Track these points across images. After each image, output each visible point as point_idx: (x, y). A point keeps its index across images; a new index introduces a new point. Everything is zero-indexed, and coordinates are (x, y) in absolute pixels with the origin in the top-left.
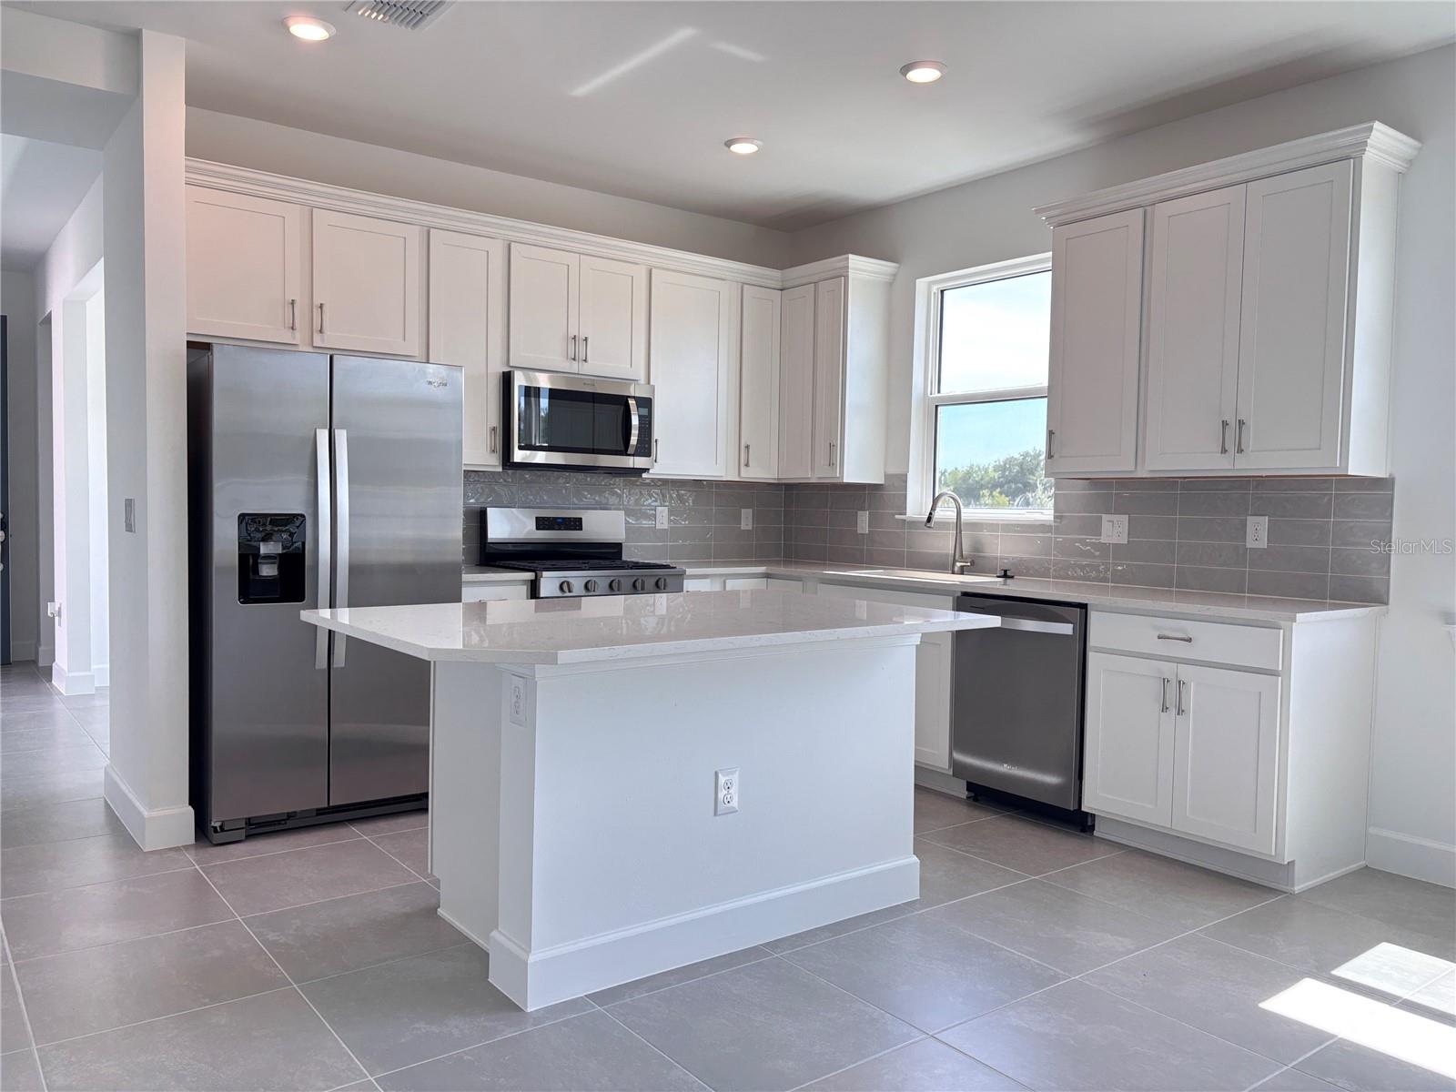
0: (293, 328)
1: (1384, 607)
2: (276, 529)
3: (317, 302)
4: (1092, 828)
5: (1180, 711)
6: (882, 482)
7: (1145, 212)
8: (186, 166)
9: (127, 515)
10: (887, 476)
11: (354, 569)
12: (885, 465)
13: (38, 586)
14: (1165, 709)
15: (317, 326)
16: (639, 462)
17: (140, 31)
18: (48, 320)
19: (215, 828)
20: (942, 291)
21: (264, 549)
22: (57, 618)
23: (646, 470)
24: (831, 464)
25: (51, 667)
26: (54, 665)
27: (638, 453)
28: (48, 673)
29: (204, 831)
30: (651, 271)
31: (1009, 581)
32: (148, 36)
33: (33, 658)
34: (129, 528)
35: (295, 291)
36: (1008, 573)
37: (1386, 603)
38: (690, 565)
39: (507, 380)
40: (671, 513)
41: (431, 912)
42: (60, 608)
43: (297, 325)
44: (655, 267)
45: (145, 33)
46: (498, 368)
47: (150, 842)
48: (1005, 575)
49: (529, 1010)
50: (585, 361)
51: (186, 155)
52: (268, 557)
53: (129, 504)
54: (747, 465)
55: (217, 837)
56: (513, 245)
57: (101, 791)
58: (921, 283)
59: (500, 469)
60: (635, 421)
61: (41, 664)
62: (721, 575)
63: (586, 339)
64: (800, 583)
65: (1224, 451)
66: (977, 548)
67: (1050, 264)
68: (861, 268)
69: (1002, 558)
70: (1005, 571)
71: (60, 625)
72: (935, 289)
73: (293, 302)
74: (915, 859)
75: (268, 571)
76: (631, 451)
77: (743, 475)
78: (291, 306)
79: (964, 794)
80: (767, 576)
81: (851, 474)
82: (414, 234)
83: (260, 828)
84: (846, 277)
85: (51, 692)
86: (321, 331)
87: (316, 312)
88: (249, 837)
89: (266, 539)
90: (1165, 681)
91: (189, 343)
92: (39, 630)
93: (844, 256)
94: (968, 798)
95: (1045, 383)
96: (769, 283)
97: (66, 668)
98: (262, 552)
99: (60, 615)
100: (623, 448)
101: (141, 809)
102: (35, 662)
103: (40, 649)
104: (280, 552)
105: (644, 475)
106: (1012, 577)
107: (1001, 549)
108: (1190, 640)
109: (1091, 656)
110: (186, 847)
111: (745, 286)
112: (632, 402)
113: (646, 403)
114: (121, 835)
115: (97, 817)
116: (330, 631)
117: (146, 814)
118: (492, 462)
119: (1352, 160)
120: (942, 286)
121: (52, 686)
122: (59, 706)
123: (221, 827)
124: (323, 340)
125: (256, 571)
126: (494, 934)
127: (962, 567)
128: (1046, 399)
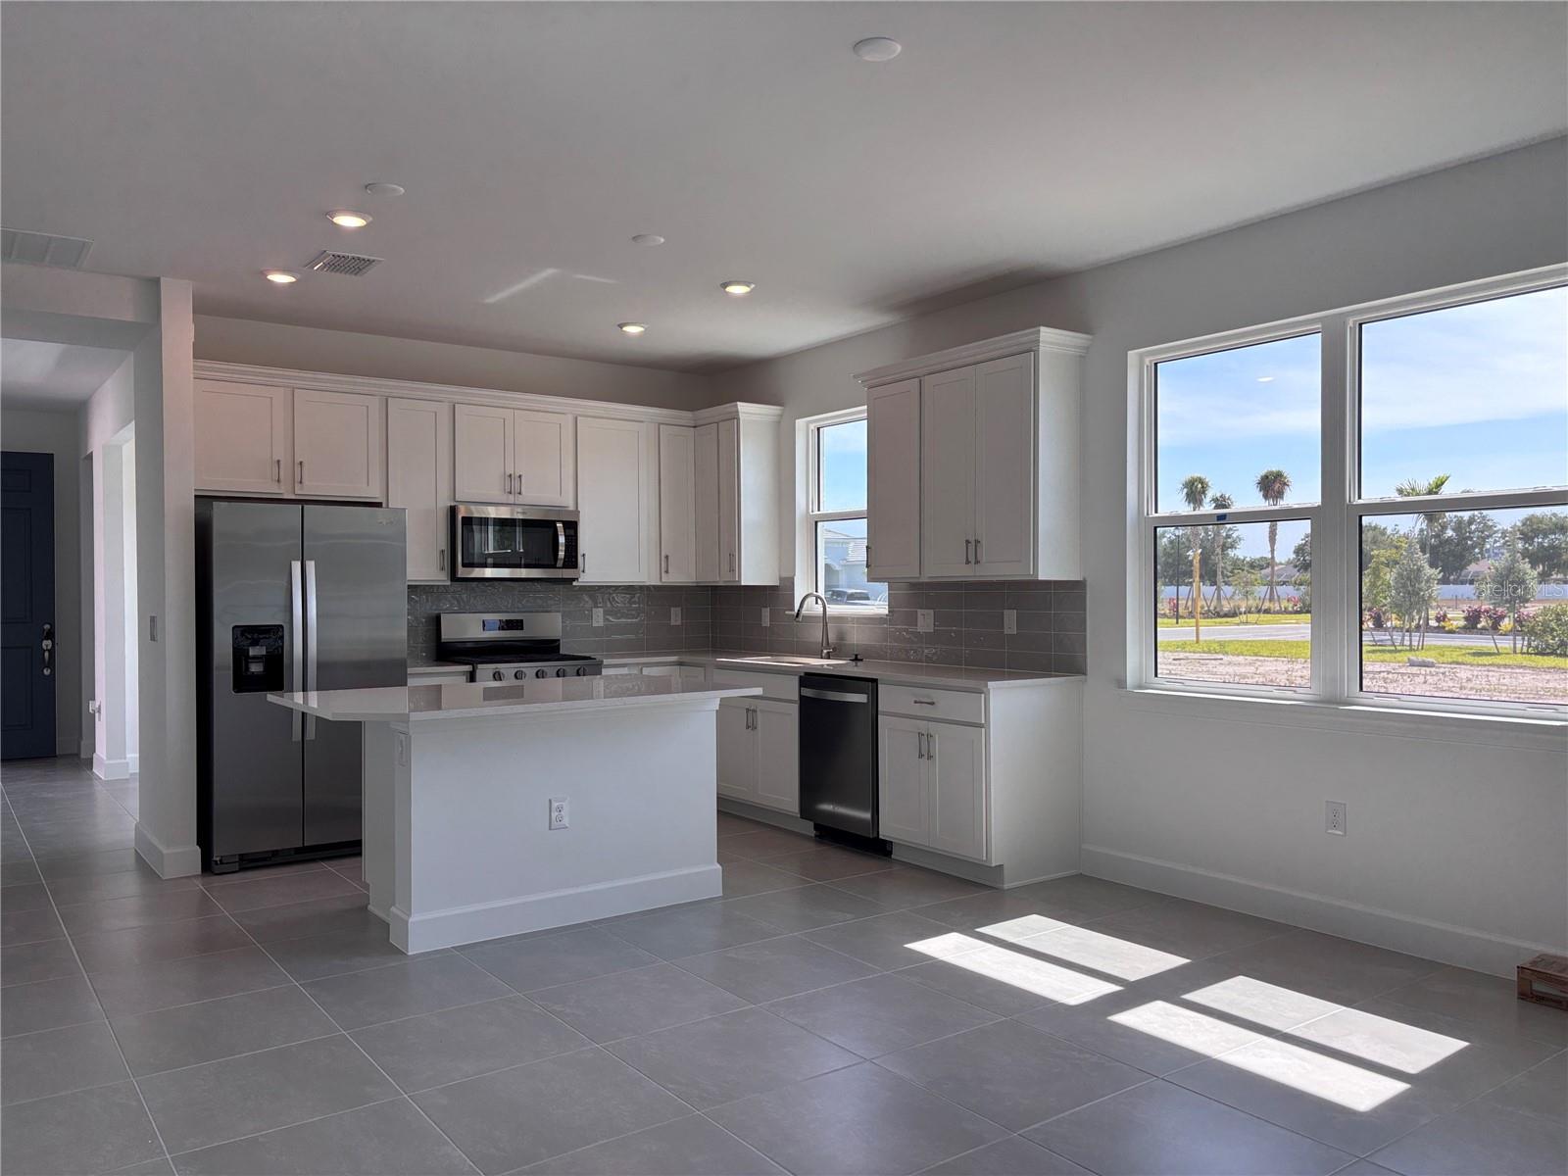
0: (278, 481)
1: (1083, 677)
2: (261, 636)
3: (297, 460)
4: (891, 853)
5: (930, 757)
6: (778, 584)
7: (920, 381)
8: (194, 366)
9: (151, 629)
10: (781, 579)
11: (320, 666)
12: (780, 571)
13: (81, 685)
14: (921, 756)
15: (298, 479)
16: (567, 573)
17: (159, 279)
18: (90, 457)
19: (216, 861)
20: (818, 429)
21: (253, 652)
22: (97, 715)
23: (574, 580)
24: (732, 570)
25: (92, 759)
26: (94, 755)
27: (566, 566)
28: (89, 763)
29: (208, 866)
30: (576, 418)
31: (859, 663)
32: (165, 283)
33: (76, 752)
34: (153, 638)
35: (280, 453)
36: (859, 657)
37: (1085, 674)
38: (608, 657)
39: (453, 511)
40: (606, 613)
41: (364, 909)
42: (100, 706)
43: (282, 477)
44: (580, 416)
45: (162, 279)
46: (445, 502)
47: (169, 872)
48: (856, 659)
49: (410, 954)
50: (520, 493)
51: (194, 357)
52: (256, 658)
53: (153, 619)
54: (667, 572)
55: (216, 869)
56: (457, 406)
57: (133, 844)
58: (800, 423)
59: (449, 583)
60: (562, 540)
61: (83, 756)
62: (638, 664)
63: (520, 476)
64: (702, 669)
65: (968, 562)
66: (841, 637)
67: (866, 415)
68: (749, 413)
69: (857, 645)
70: (856, 655)
71: (100, 720)
72: (812, 427)
73: (279, 461)
74: (719, 866)
75: (256, 668)
76: (560, 563)
77: (663, 580)
78: (276, 465)
79: (812, 833)
80: (680, 664)
81: (748, 578)
82: (375, 404)
83: (249, 862)
84: (738, 419)
85: (92, 777)
86: (301, 482)
87: (297, 469)
88: (243, 869)
89: (255, 643)
90: (920, 735)
91: (196, 496)
92: (82, 727)
93: (734, 404)
94: (816, 836)
95: (865, 508)
96: (683, 422)
97: (105, 758)
98: (251, 653)
99: (99, 712)
100: (553, 563)
101: (161, 848)
102: (78, 755)
103: (83, 743)
104: (264, 653)
105: (574, 583)
106: (862, 660)
107: (857, 638)
108: (932, 703)
109: (880, 718)
110: (195, 876)
111: (661, 426)
112: (559, 525)
113: (572, 527)
114: (146, 870)
115: (131, 861)
116: (303, 713)
117: (165, 852)
118: (441, 578)
119: (1032, 353)
120: (818, 424)
121: (93, 773)
122: (98, 788)
123: (221, 861)
124: (302, 489)
125: (247, 668)
126: (393, 909)
127: (828, 653)
128: (866, 520)
